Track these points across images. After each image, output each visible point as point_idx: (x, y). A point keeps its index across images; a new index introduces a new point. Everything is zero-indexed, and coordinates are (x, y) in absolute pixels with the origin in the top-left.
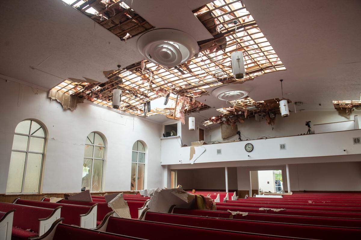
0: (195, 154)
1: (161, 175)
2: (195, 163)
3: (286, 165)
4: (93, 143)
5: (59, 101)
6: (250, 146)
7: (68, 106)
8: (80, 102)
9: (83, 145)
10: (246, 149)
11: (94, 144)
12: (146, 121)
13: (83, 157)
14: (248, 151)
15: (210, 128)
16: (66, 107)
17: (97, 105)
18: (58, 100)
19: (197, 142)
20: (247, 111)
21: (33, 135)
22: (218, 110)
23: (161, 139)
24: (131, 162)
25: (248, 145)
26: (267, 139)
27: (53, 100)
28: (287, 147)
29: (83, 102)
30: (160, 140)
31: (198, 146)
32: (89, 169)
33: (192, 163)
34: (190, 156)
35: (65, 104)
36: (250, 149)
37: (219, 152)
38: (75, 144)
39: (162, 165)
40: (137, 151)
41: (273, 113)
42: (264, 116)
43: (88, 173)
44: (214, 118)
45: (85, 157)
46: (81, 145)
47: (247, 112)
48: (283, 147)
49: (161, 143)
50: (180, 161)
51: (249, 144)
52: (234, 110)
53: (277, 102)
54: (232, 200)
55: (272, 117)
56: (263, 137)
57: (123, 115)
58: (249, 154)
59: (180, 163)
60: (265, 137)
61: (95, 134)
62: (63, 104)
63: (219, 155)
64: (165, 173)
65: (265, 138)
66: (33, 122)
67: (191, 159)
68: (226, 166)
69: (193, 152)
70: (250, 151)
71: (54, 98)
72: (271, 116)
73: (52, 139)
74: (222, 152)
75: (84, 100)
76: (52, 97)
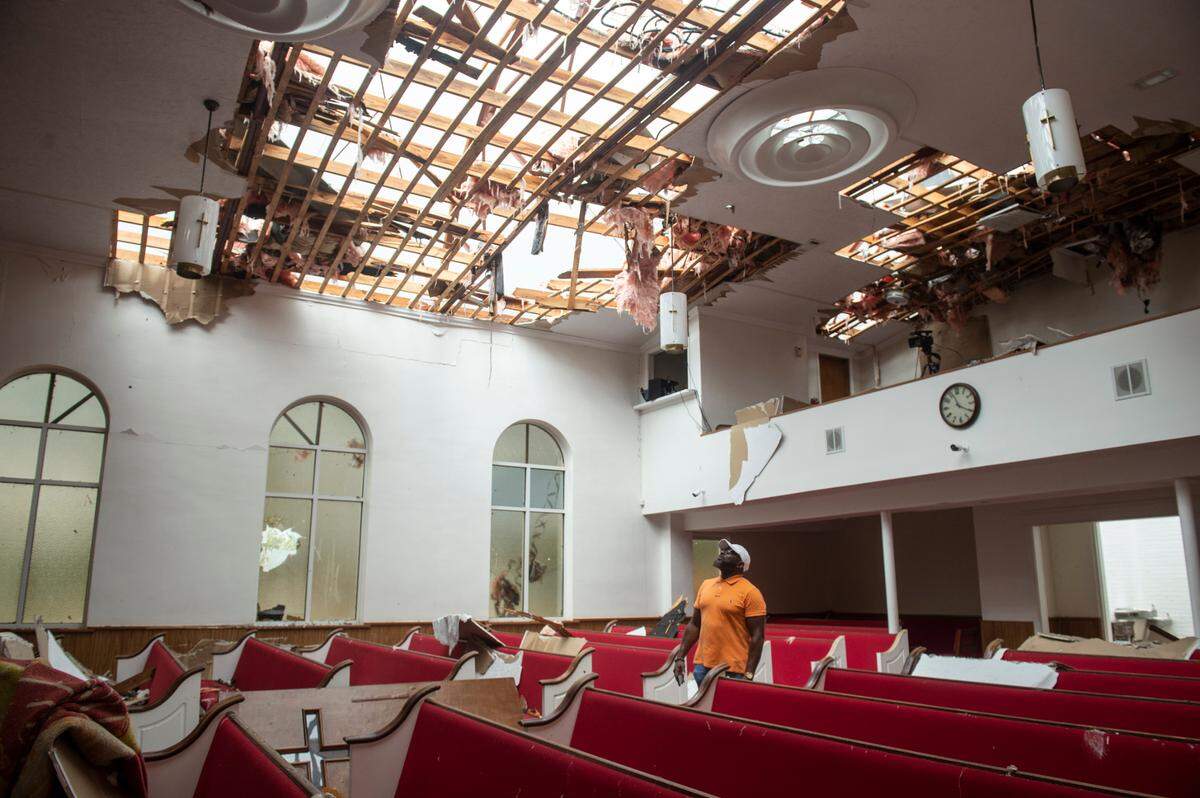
0: (746, 459)
1: (646, 557)
2: (749, 498)
3: (1178, 485)
4: (314, 440)
5: (147, 297)
6: (965, 399)
7: (188, 309)
8: (240, 294)
9: (256, 448)
10: (946, 413)
11: (317, 444)
12: (554, 341)
13: (263, 493)
14: (957, 423)
15: (874, 347)
16: (177, 315)
17: (319, 299)
18: (144, 294)
19: (754, 407)
20: (990, 237)
21: (60, 423)
22: (844, 253)
23: (640, 412)
24: (488, 506)
25: (953, 391)
26: (1043, 352)
27: (124, 295)
28: (1153, 377)
29: (252, 293)
30: (636, 416)
31: (756, 426)
32: (297, 536)
33: (739, 502)
34: (732, 474)
35: (173, 306)
36: (964, 415)
37: (834, 440)
38: (224, 447)
39: (646, 516)
40: (524, 465)
41: (1140, 223)
42: (1104, 250)
43: (294, 552)
44: (857, 297)
45: (269, 494)
46: (252, 448)
47: (993, 241)
48: (1130, 380)
49: (639, 427)
50: (695, 495)
51: (956, 386)
52: (916, 240)
53: (1119, 153)
54: (880, 670)
55: (1137, 247)
56: (1025, 342)
57: (445, 329)
58: (962, 438)
59: (696, 504)
60: (1032, 340)
61: (321, 406)
62: (163, 307)
63: (837, 456)
64: (664, 549)
65: (1034, 344)
66: (58, 377)
67: (733, 482)
68: (882, 506)
69: (739, 452)
70: (965, 420)
71: (126, 289)
72: (1132, 245)
73: (124, 432)
74: (846, 439)
75: (256, 284)
76: (116, 286)
